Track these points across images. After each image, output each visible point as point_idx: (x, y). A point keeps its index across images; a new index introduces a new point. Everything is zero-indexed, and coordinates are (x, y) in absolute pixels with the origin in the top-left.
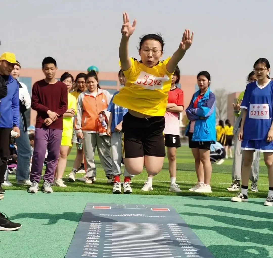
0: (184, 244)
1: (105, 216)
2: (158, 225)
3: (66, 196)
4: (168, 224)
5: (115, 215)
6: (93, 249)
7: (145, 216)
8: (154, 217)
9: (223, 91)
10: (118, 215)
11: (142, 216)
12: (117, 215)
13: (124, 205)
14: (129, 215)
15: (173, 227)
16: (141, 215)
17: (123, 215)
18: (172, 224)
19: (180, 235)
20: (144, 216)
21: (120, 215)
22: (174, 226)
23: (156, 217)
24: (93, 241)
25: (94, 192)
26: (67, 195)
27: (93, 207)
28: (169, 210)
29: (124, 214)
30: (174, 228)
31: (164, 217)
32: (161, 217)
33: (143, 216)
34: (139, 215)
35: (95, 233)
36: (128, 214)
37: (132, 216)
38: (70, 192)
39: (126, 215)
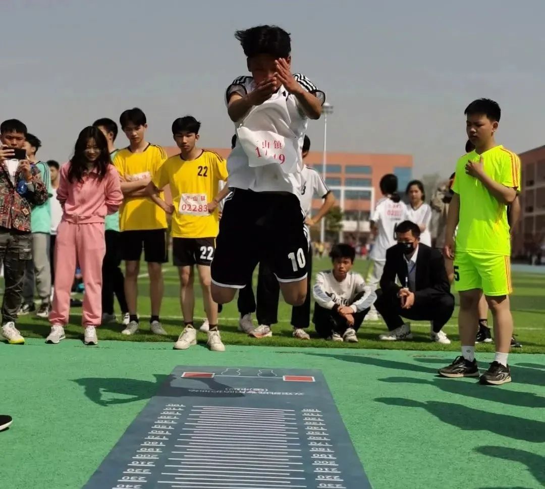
0: (321, 455)
2: (286, 412)
4: (304, 410)
5: (214, 392)
6: (142, 471)
8: (283, 394)
10: (221, 392)
11: (261, 393)
14: (241, 390)
15: (310, 416)
16: (261, 391)
18: (310, 411)
19: (319, 434)
20: (266, 392)
21: (225, 392)
22: (312, 415)
23: (287, 393)
24: (151, 450)
27: (184, 373)
28: (314, 380)
29: (232, 389)
30: (312, 419)
31: (301, 394)
32: (296, 394)
33: (264, 393)
35: (163, 432)
37: (244, 392)
39: (233, 392)
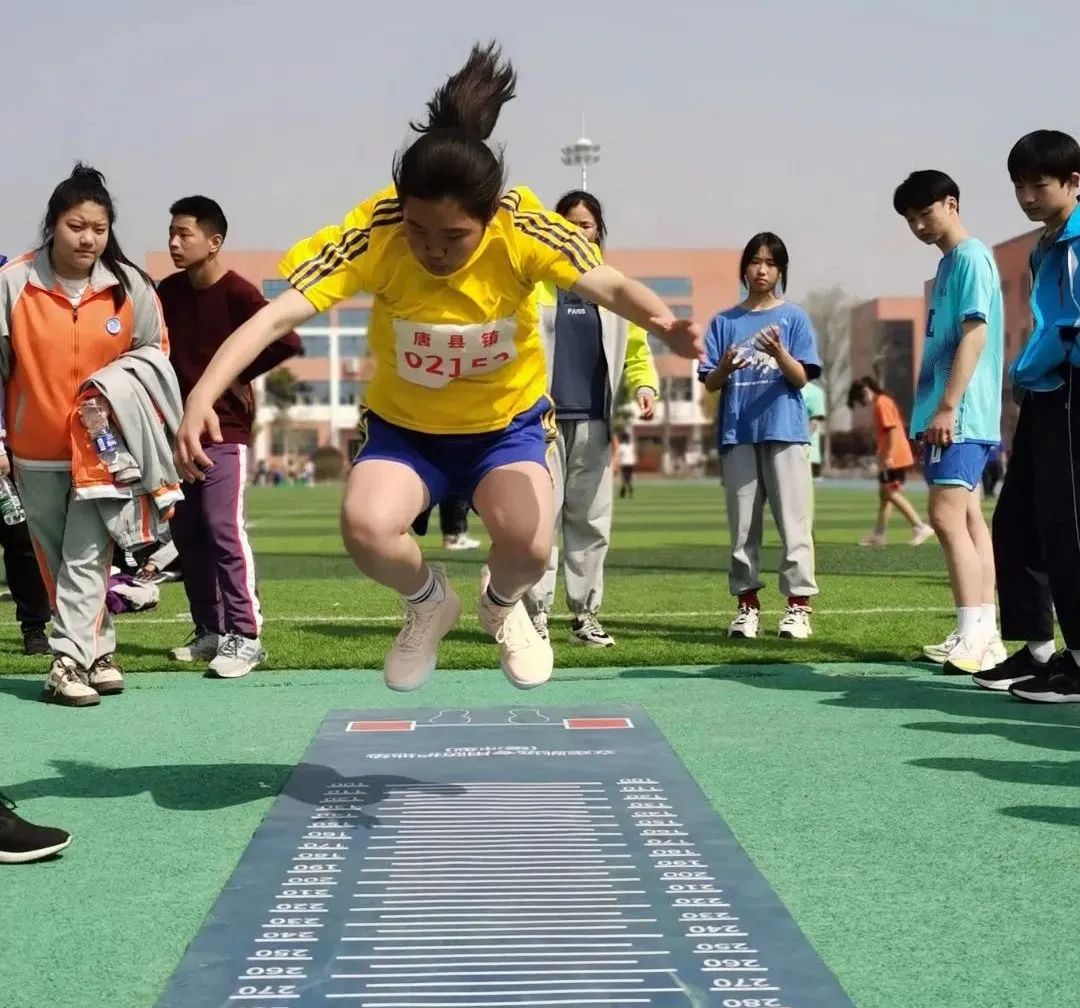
0: (675, 863)
1: (387, 759)
2: (582, 787)
3: (263, 686)
4: (622, 782)
5: (425, 756)
6: (308, 908)
7: (537, 753)
8: (571, 753)
9: (836, 294)
10: (437, 755)
11: (524, 753)
12: (430, 755)
13: (464, 713)
14: (479, 750)
15: (637, 793)
16: (523, 750)
17: (453, 755)
18: (634, 781)
19: (662, 824)
20: (533, 751)
21: (445, 755)
22: (641, 789)
23: (578, 753)
24: (316, 868)
25: (365, 668)
26: (267, 684)
27: (350, 724)
28: (631, 726)
29: (460, 749)
30: (643, 798)
31: (609, 752)
32: (599, 752)
33: (530, 753)
34: (517, 748)
35: (333, 834)
36: (474, 749)
37: (487, 754)
38: (276, 672)
39: (464, 754)
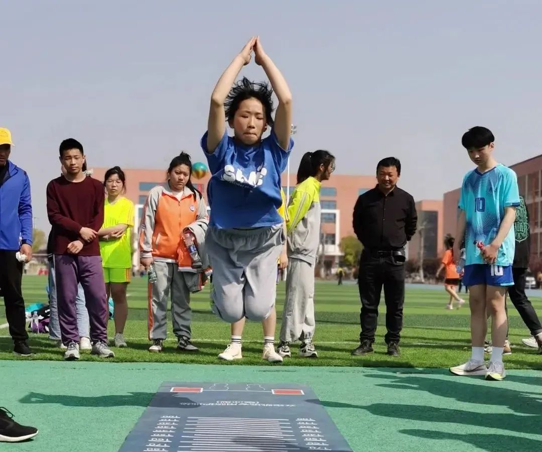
1: (189, 405)
2: (280, 421)
3: (132, 369)
4: (298, 419)
5: (206, 405)
7: (259, 405)
8: (275, 405)
10: (212, 404)
11: (253, 405)
12: (209, 404)
13: (226, 385)
14: (232, 403)
15: (305, 425)
16: (253, 403)
17: (220, 404)
18: (304, 420)
19: (316, 440)
20: (257, 404)
21: (216, 404)
22: (307, 423)
23: (278, 405)
25: (181, 363)
26: (134, 369)
27: (173, 388)
28: (303, 394)
30: (308, 427)
31: (293, 405)
32: (288, 405)
34: (250, 402)
35: (163, 439)
36: (230, 402)
37: (236, 404)
38: (139, 363)
39: (225, 404)
